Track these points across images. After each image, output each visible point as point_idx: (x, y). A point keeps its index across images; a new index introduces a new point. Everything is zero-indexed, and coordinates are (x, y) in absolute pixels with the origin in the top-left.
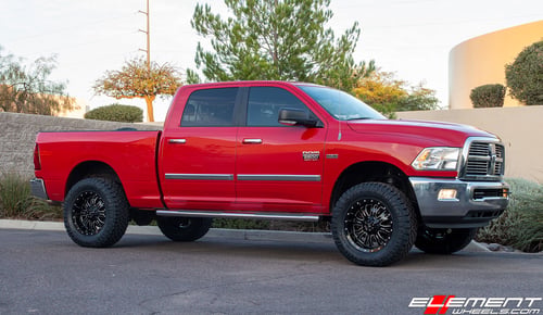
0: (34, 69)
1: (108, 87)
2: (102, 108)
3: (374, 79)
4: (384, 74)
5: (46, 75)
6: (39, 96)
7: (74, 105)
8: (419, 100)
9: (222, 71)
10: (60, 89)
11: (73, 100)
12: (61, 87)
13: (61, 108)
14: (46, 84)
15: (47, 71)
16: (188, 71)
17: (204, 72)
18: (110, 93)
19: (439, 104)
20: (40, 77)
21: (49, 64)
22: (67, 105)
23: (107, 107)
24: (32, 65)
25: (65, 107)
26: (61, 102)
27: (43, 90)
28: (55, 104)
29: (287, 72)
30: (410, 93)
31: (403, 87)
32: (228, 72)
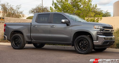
0: (16, 8)
1: (32, 12)
2: (30, 17)
3: (95, 10)
4: (98, 9)
5: (19, 9)
6: (17, 14)
7: (25, 16)
8: (106, 15)
9: (58, 7)
10: (21, 13)
11: (25, 15)
12: (22, 12)
13: (22, 17)
14: (18, 11)
15: (19, 8)
16: (50, 7)
17: (54, 7)
18: (33, 13)
19: (111, 16)
20: (17, 10)
21: (19, 7)
22: (23, 16)
23: (32, 16)
24: (15, 7)
25: (23, 17)
26: (22, 16)
27: (18, 13)
28: (20, 16)
29: (75, 7)
30: (104, 13)
31: (103, 12)
32: (60, 7)
